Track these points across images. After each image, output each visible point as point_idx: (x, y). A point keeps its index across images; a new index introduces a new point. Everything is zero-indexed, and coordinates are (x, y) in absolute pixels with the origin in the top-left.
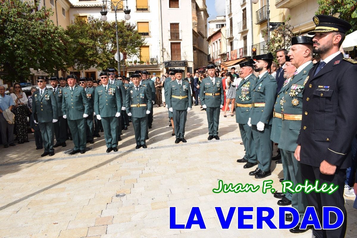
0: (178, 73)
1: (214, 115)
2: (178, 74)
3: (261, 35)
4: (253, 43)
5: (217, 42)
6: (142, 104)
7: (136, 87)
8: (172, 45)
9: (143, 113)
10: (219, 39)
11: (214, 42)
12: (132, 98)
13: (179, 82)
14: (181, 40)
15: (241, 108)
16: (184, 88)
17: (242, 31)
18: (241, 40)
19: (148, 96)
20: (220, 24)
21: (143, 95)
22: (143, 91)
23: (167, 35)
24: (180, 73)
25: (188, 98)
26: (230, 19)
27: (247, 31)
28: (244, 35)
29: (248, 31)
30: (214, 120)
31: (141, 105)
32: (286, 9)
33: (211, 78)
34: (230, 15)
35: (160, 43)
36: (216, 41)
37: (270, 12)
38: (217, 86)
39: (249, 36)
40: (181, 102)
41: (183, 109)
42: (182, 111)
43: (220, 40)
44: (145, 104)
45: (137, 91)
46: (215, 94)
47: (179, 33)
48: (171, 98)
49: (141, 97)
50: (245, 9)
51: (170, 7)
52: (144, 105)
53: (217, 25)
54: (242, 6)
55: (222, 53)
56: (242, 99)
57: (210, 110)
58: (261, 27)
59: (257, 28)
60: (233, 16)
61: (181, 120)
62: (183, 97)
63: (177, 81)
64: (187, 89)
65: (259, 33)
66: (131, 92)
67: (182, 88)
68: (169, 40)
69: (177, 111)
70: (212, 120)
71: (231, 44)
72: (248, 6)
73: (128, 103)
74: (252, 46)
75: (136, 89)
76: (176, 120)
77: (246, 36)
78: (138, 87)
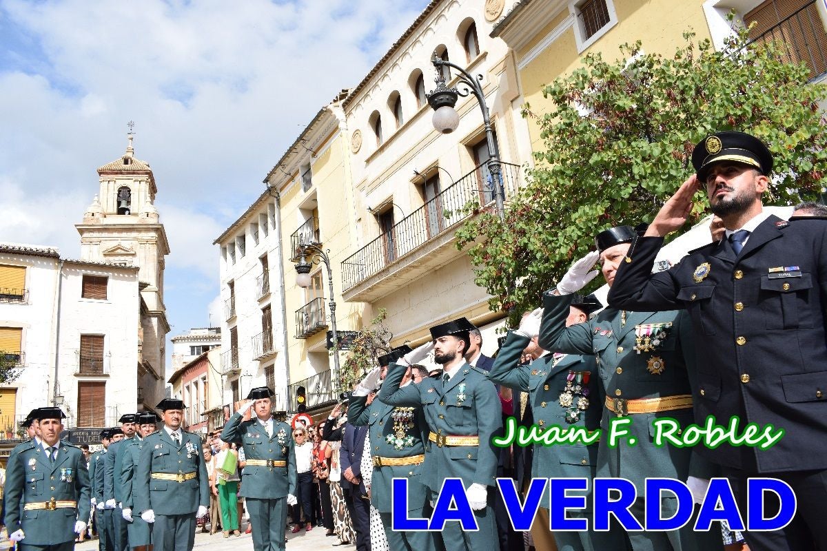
0: (171, 411)
1: (271, 523)
2: (174, 413)
3: (308, 361)
4: (289, 381)
5: (196, 384)
6: (63, 499)
7: (47, 449)
8: (82, 388)
9: (64, 528)
10: (202, 376)
11: (188, 383)
12: (33, 480)
13: (174, 435)
14: (107, 376)
15: (394, 469)
16: (189, 449)
17: (262, 354)
18: (258, 375)
19: (85, 476)
20: (200, 346)
21: (69, 472)
22: (70, 461)
23: (71, 363)
24: (180, 411)
25: (198, 478)
26: (231, 330)
27: (274, 356)
28: (268, 364)
29: (276, 353)
30: (271, 539)
31: (60, 504)
32: (363, 304)
33: (261, 422)
34: (232, 320)
35: (48, 382)
36: (194, 380)
37: (335, 305)
38: (280, 441)
39: (279, 365)
40: (182, 491)
41: (186, 511)
42: (184, 517)
43: (204, 379)
44: (73, 500)
45: (51, 462)
46: (273, 461)
47: (102, 360)
48: (149, 482)
49: (63, 478)
50: (269, 307)
51: (83, 296)
52: (71, 504)
53: (193, 348)
54: (260, 301)
55: (211, 407)
56: (395, 444)
57: (262, 509)
58: (308, 345)
59: (298, 347)
60: (238, 323)
61: (177, 546)
62: (187, 476)
63: (169, 431)
64: (197, 453)
65: (303, 359)
66: (32, 462)
67: (182, 449)
68: (76, 375)
69: (169, 517)
70: (266, 538)
71: (235, 386)
72: (275, 301)
73: (16, 499)
74: (289, 386)
75: (48, 453)
76: (164, 547)
77: (272, 366)
78: (55, 449)
